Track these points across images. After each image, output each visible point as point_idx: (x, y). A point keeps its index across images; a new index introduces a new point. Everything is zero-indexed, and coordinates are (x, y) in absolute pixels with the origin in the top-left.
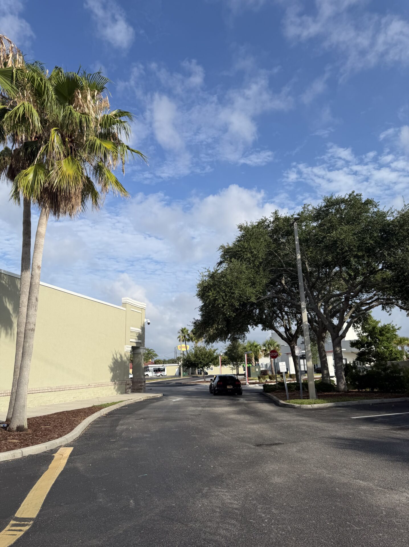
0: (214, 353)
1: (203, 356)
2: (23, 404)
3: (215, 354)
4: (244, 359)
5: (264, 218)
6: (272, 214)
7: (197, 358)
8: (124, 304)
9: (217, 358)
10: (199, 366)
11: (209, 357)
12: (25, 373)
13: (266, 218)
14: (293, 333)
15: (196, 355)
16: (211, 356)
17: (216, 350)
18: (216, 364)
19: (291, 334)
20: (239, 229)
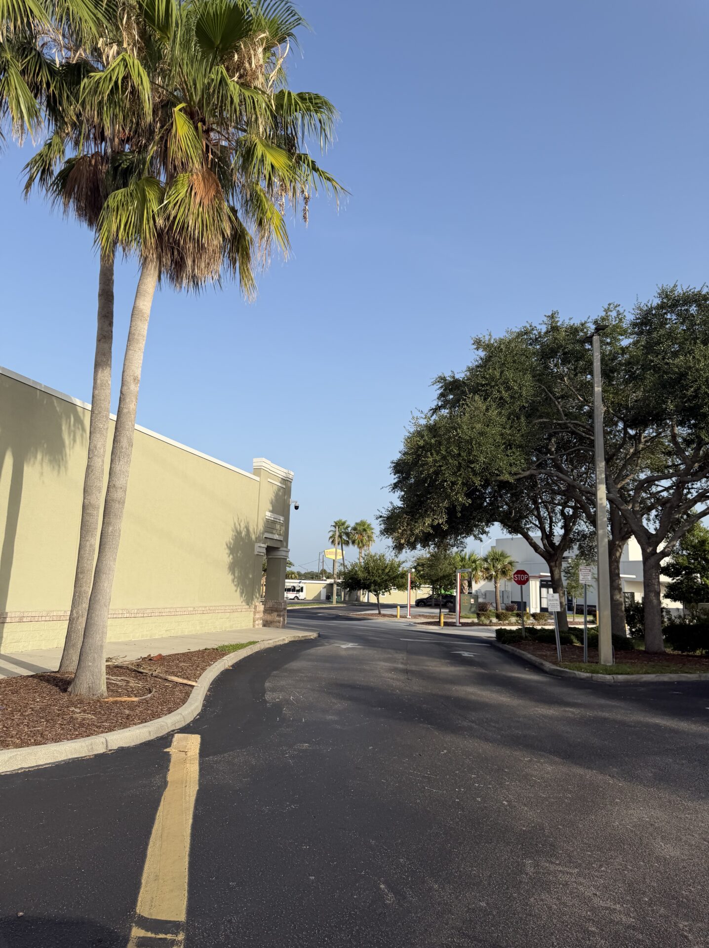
0: (399, 567)
1: (380, 571)
2: (99, 644)
3: (400, 569)
4: (454, 581)
5: (528, 326)
6: (546, 318)
7: (369, 573)
8: (257, 471)
9: (403, 575)
10: (372, 588)
11: (390, 573)
12: (105, 584)
13: (533, 325)
14: (557, 541)
15: (366, 569)
16: (393, 571)
17: (404, 562)
18: (401, 587)
19: (552, 544)
20: (475, 347)
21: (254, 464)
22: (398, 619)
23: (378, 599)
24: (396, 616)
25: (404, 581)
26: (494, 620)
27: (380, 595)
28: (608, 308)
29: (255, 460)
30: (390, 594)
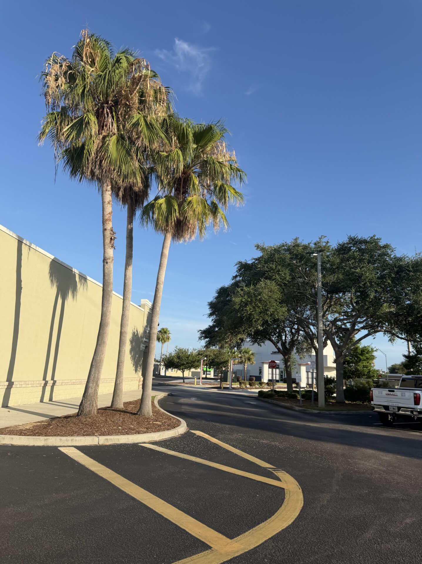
1: (186, 358)
7: (179, 359)
8: (143, 306)
10: (181, 368)
11: (191, 360)
16: (193, 358)
18: (197, 367)
19: (285, 347)
22: (196, 386)
23: (183, 374)
25: (198, 364)
26: (248, 386)
29: (142, 300)
30: (190, 371)
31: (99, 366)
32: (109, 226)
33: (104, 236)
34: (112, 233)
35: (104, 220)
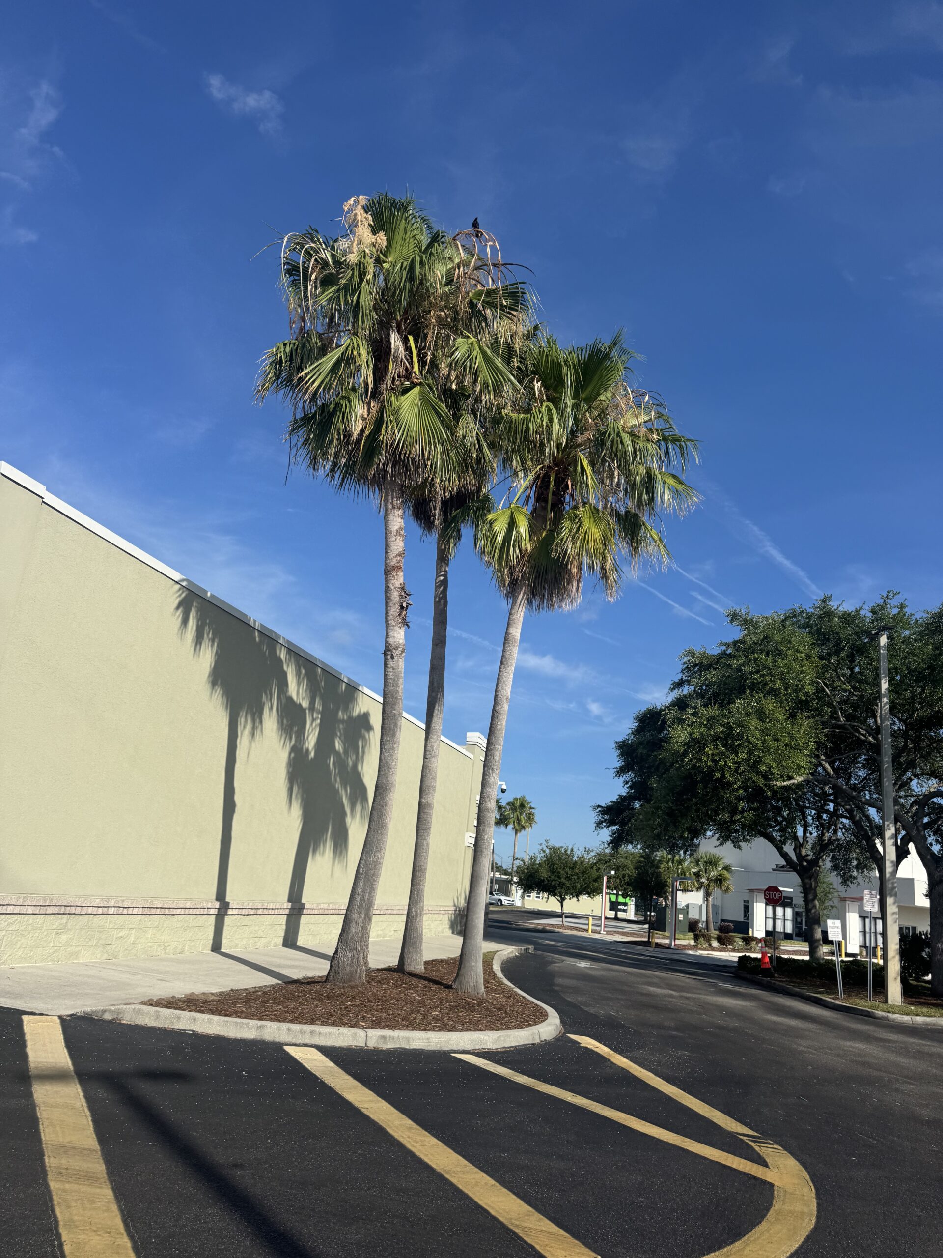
1: (567, 871)
5: (797, 608)
6: (817, 601)
7: (553, 871)
8: (471, 747)
10: (556, 891)
13: (802, 607)
15: (549, 865)
18: (594, 892)
21: (468, 739)
22: (590, 935)
23: (562, 906)
24: (587, 930)
25: (596, 884)
26: (715, 944)
27: (565, 903)
28: (887, 596)
29: (468, 734)
30: (578, 900)
31: (373, 875)
32: (398, 580)
33: (387, 600)
34: (403, 594)
35: (389, 569)
